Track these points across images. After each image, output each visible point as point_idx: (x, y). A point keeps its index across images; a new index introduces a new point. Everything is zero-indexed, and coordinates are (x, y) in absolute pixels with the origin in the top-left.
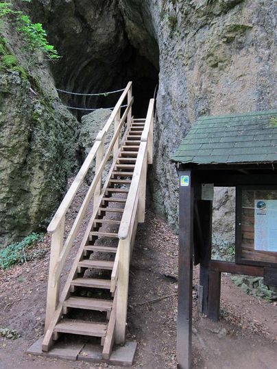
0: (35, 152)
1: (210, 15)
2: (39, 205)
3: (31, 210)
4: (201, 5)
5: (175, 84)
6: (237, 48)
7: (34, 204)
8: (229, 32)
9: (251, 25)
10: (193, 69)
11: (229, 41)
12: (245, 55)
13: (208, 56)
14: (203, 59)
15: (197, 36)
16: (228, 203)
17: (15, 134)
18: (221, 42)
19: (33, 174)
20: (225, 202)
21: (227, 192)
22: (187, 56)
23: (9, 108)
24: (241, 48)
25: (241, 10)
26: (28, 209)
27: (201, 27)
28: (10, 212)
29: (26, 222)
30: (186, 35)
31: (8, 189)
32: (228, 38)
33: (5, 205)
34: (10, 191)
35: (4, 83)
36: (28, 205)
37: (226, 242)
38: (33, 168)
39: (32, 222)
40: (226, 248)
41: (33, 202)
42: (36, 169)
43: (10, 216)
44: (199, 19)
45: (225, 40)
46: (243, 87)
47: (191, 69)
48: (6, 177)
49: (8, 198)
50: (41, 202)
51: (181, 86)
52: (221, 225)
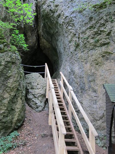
0: (20, 91)
1: (95, 46)
2: (18, 116)
3: (14, 119)
4: (92, 42)
5: (77, 68)
6: (106, 59)
7: (16, 116)
8: (104, 53)
9: (112, 53)
10: (87, 64)
11: (103, 56)
12: (109, 62)
13: (95, 60)
14: (93, 61)
15: (89, 52)
16: (103, 118)
17: (15, 82)
18: (100, 56)
19: (17, 101)
20: (102, 117)
21: (103, 114)
22: (84, 58)
23: (14, 69)
24: (107, 60)
25: (108, 47)
26: (13, 118)
27: (91, 49)
28: (4, 120)
29: (10, 125)
30: (84, 51)
31: (6, 108)
32: (103, 55)
33: (2, 116)
34: (7, 109)
35: (14, 58)
36: (13, 117)
37: (103, 134)
38: (18, 98)
39: (13, 125)
40: (102, 137)
41: (15, 115)
42: (19, 99)
43: (3, 122)
44: (91, 47)
45: (102, 56)
46: (110, 74)
47: (86, 63)
48: (7, 102)
49: (5, 113)
50: (19, 115)
51: (81, 70)
52: (100, 127)
